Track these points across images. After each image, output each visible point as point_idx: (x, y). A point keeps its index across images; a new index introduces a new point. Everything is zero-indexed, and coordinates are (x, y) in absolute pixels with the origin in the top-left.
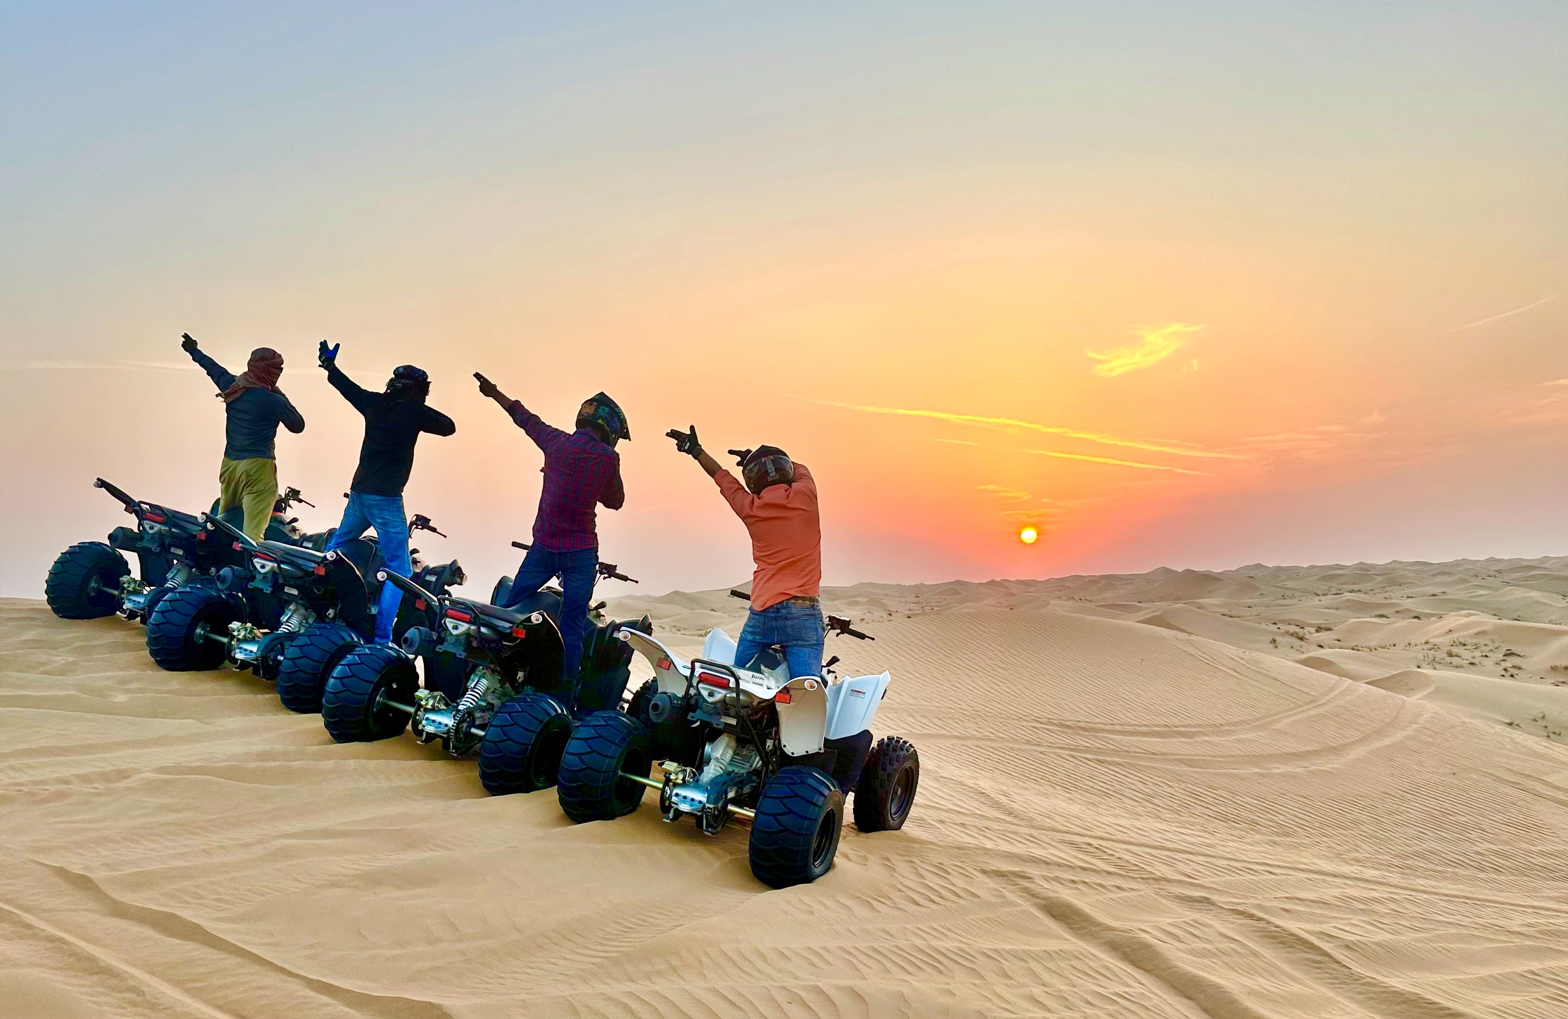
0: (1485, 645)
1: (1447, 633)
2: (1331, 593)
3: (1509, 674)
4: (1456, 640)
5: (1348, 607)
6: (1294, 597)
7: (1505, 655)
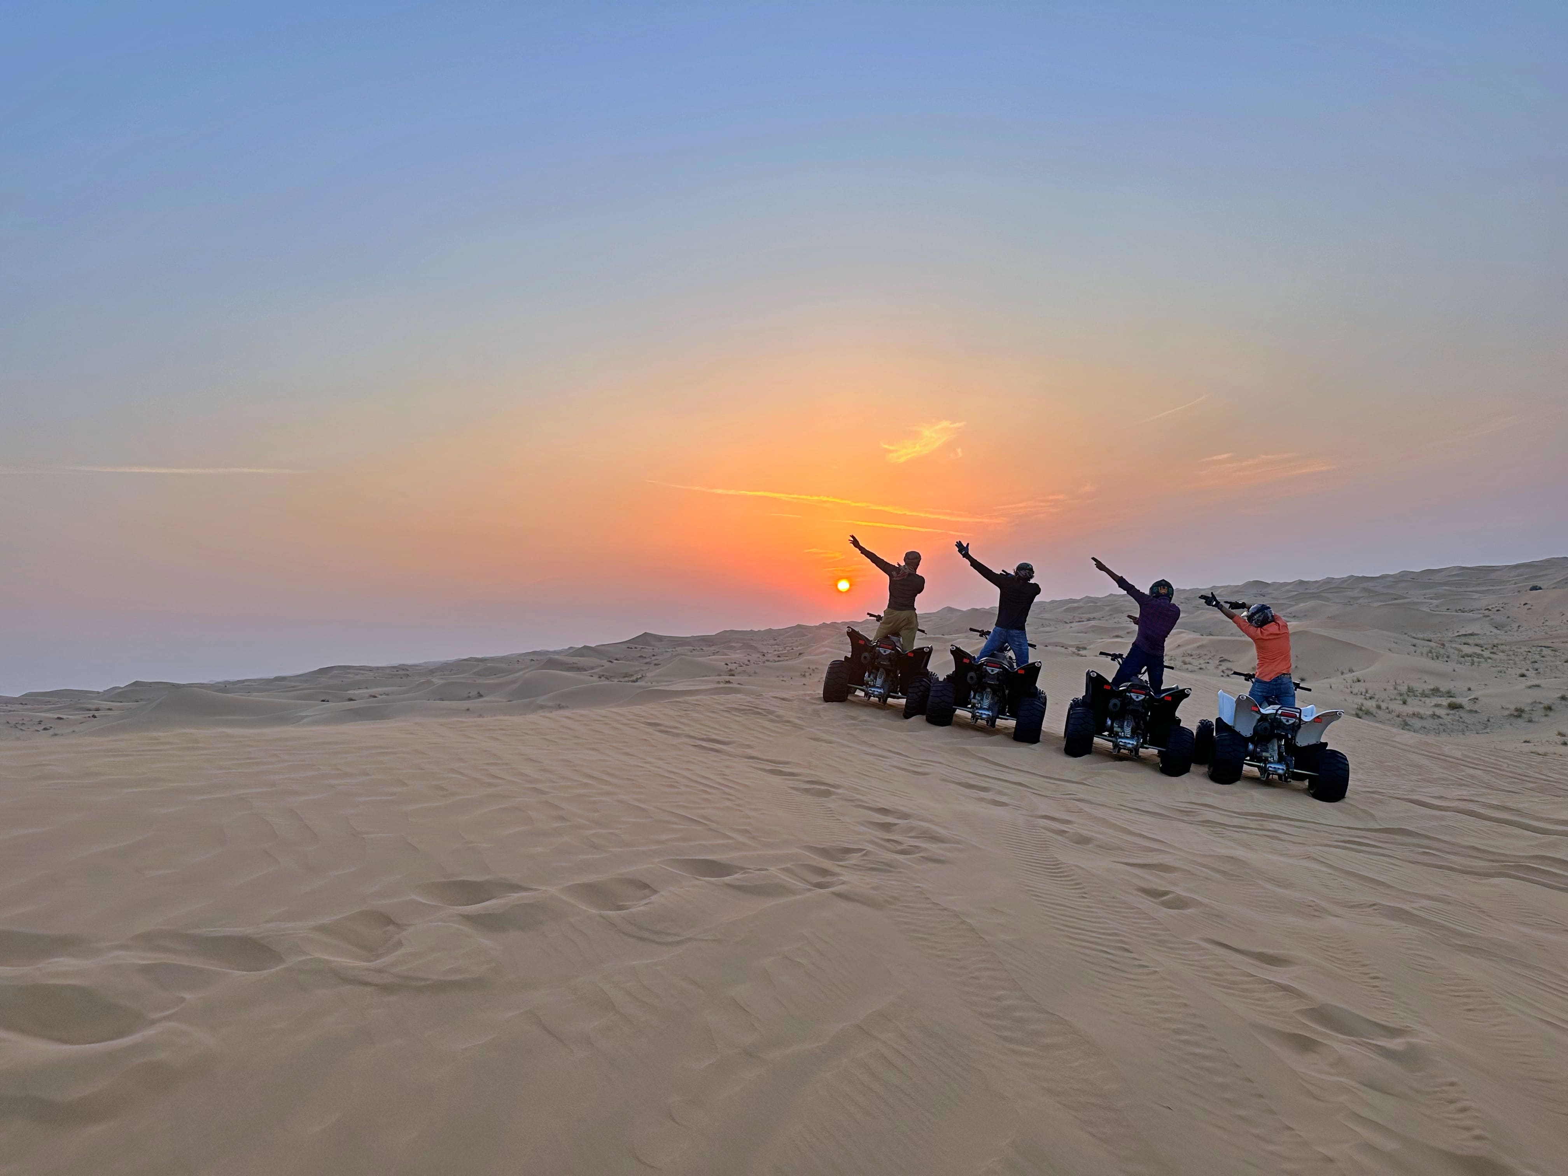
0: (1206, 655)
1: (1177, 647)
2: (1074, 621)
3: (1226, 674)
4: (1184, 652)
5: (1093, 631)
6: (1051, 625)
7: (1220, 661)
